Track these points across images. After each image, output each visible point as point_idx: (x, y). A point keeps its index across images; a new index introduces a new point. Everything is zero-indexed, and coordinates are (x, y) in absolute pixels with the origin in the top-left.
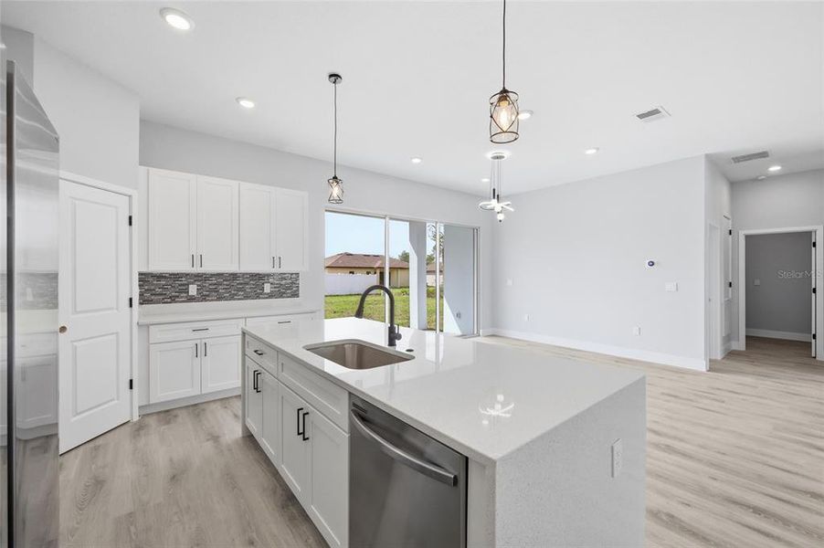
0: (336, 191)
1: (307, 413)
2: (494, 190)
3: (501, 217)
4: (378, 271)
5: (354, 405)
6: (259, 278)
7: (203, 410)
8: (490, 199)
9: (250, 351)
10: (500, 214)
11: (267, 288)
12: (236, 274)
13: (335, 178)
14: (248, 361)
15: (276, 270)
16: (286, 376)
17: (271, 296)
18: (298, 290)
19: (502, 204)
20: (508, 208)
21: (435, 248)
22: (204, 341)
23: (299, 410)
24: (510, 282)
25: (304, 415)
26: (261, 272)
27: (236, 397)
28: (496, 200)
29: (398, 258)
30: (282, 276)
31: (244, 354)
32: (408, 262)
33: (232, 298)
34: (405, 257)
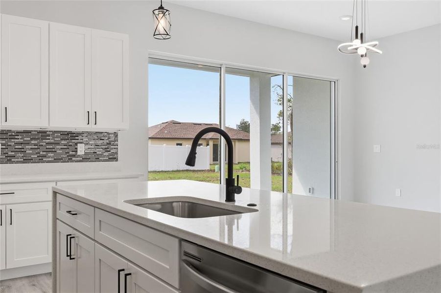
0: (162, 24)
1: (130, 274)
2: (357, 28)
3: (365, 61)
4: (211, 143)
5: (186, 254)
6: (71, 136)
7: (9, 287)
8: (351, 41)
9: (62, 214)
10: (363, 58)
11: (81, 149)
12: (45, 132)
13: (161, 8)
14: (60, 226)
15: (92, 128)
16: (104, 235)
17: (85, 159)
18: (117, 153)
19: (365, 45)
20: (374, 49)
21: (282, 114)
22: (9, 207)
23: (119, 271)
24: (377, 149)
25: (126, 275)
26: (73, 130)
27: (46, 274)
28: (359, 41)
29: (235, 128)
30: (99, 135)
31: (55, 219)
32: (248, 132)
33: (41, 159)
34: (245, 127)
